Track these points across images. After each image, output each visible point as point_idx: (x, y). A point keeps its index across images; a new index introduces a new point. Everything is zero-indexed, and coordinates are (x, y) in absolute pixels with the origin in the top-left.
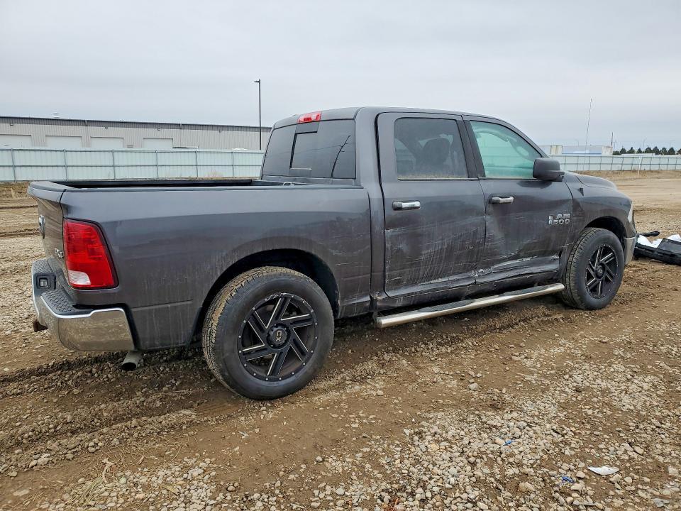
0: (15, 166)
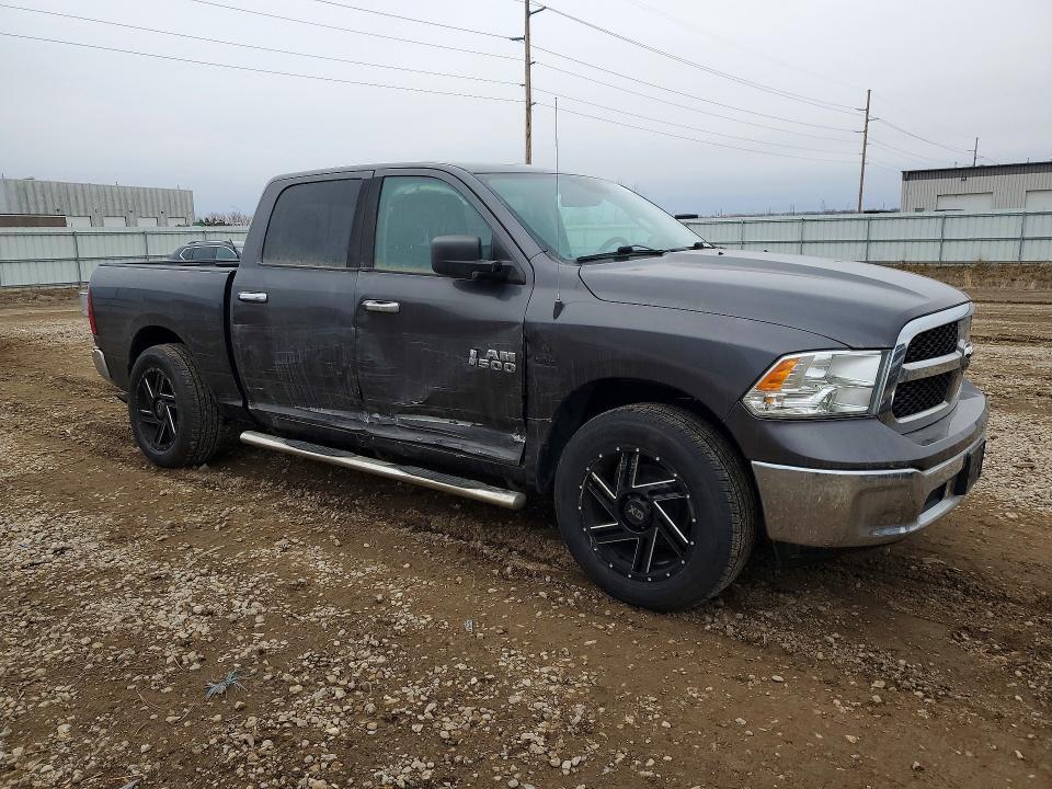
0: (871, 241)
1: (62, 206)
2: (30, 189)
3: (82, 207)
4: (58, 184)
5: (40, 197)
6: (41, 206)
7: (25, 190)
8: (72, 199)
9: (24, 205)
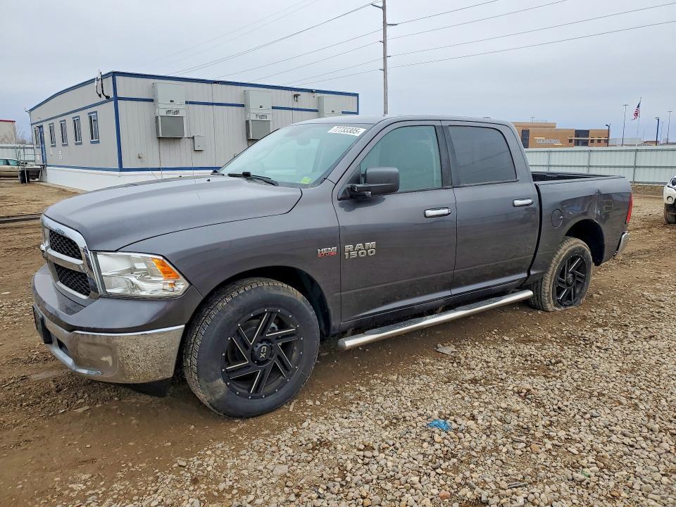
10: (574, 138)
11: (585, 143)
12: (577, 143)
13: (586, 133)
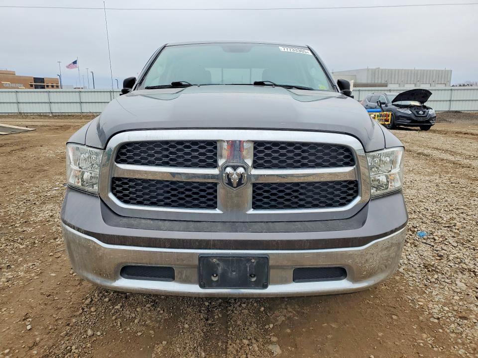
1: (388, 79)
2: (377, 73)
3: (396, 80)
4: (389, 70)
5: (380, 75)
6: (380, 80)
7: (375, 73)
8: (393, 76)
9: (373, 80)
10: (33, 83)
11: (43, 87)
12: (36, 87)
13: (42, 80)
